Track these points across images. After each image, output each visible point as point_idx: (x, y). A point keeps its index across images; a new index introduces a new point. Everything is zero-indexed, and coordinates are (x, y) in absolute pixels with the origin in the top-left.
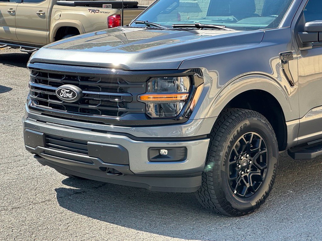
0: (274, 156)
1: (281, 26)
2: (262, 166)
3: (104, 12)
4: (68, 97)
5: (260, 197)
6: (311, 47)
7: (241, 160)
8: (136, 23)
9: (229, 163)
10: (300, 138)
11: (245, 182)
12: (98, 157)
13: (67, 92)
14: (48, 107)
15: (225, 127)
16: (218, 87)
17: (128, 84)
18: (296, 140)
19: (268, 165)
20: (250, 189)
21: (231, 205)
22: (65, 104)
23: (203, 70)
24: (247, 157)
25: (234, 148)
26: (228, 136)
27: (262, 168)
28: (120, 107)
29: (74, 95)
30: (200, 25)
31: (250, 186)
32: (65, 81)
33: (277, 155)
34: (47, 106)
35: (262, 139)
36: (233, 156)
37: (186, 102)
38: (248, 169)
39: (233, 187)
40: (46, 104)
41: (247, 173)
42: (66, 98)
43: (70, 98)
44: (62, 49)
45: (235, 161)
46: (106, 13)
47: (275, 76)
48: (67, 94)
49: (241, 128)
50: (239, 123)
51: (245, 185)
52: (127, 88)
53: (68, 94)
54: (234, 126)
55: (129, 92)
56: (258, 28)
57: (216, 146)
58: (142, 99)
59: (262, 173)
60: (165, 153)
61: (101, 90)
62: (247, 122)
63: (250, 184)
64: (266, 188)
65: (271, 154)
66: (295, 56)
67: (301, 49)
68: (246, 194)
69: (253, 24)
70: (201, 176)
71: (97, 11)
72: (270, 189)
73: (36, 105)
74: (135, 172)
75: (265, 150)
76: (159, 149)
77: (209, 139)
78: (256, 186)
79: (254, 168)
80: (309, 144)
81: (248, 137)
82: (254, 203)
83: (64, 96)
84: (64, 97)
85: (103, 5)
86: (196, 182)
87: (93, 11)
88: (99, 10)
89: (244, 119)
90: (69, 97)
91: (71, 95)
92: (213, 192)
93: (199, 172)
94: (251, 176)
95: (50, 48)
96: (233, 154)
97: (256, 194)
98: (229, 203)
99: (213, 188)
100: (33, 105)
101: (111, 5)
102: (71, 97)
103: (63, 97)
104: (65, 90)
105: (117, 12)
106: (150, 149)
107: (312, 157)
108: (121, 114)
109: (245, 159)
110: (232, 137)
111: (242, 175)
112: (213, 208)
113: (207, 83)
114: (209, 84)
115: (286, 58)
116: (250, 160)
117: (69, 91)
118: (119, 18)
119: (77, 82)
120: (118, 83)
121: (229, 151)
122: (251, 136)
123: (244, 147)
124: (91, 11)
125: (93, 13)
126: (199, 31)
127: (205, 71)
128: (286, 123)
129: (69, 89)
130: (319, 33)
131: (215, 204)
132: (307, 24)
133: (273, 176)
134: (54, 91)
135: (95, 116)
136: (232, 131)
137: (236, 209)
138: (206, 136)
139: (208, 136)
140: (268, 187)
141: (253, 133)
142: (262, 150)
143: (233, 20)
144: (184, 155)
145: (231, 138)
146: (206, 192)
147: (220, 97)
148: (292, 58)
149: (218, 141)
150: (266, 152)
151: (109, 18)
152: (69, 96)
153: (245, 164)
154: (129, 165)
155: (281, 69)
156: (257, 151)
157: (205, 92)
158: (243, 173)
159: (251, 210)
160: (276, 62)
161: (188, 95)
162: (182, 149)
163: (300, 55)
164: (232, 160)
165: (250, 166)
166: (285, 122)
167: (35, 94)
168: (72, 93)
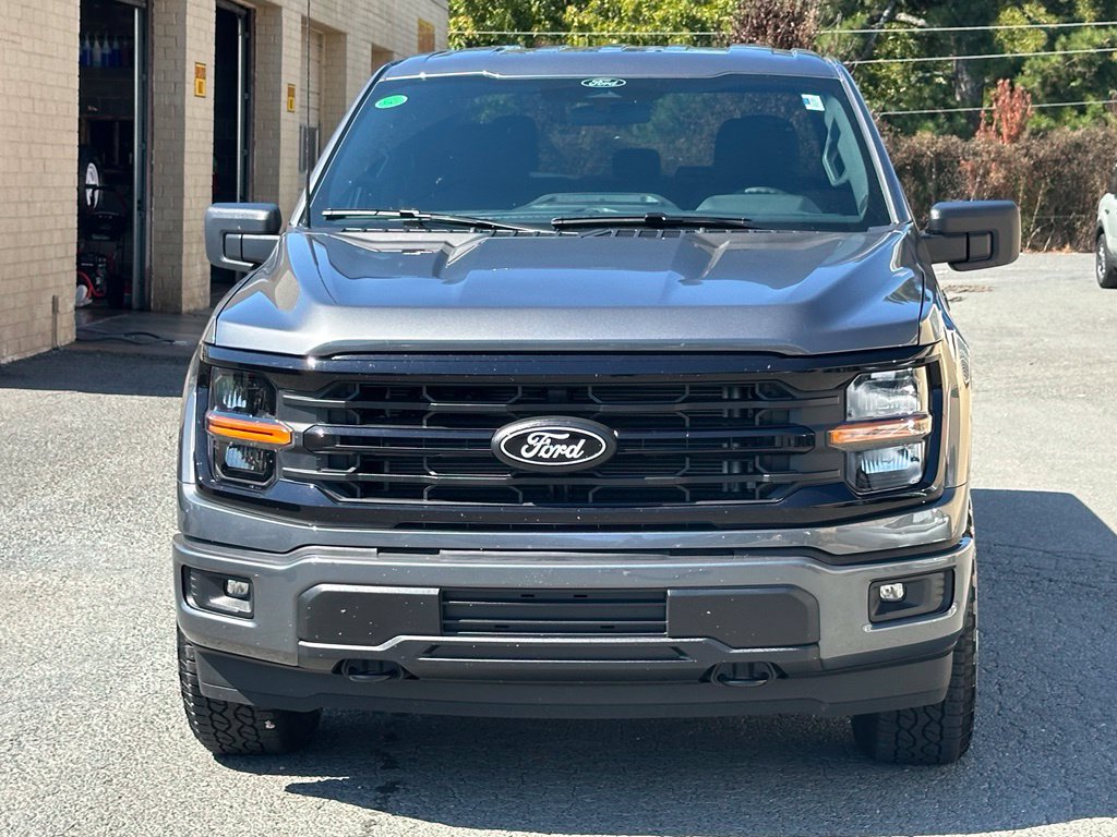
1: (895, 219)
4: (562, 457)
12: (708, 635)
13: (554, 442)
14: (425, 502)
17: (793, 399)
29: (591, 446)
32: (521, 407)
37: (930, 440)
42: (551, 459)
43: (573, 459)
48: (558, 446)
53: (564, 447)
55: (796, 423)
58: (837, 441)
60: (894, 593)
61: (687, 424)
73: (343, 497)
83: (542, 454)
84: (542, 459)
90: (569, 456)
91: (577, 448)
100: (334, 500)
102: (576, 457)
103: (536, 458)
104: (547, 435)
106: (873, 585)
117: (567, 436)
120: (759, 399)
129: (567, 432)
132: (935, 214)
144: (943, 592)
152: (566, 453)
154: (817, 643)
161: (929, 420)
162: (942, 575)
167: (332, 462)
168: (582, 442)
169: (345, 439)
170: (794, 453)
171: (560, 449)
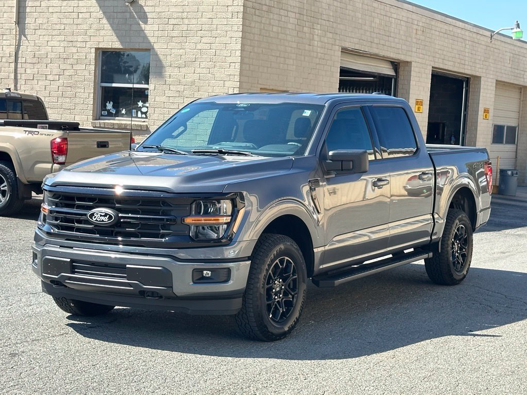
0: (304, 281)
1: (306, 154)
2: (293, 292)
3: (45, 135)
4: (103, 221)
5: (291, 323)
6: (334, 176)
7: (275, 284)
8: (144, 148)
9: (267, 286)
10: (325, 266)
11: (279, 307)
12: (138, 280)
13: (101, 216)
14: (74, 233)
15: (263, 251)
16: (258, 211)
17: (172, 207)
18: (321, 267)
19: (298, 290)
20: (283, 314)
21: (267, 328)
22: (97, 228)
23: (245, 193)
24: (279, 282)
25: (270, 271)
26: (266, 259)
27: (293, 294)
28: (163, 230)
29: (110, 217)
30: (223, 150)
31: (283, 311)
32: (97, 204)
33: (306, 282)
34: (73, 231)
35: (293, 264)
36: (269, 280)
37: (229, 224)
38: (280, 294)
39: (269, 310)
40: (71, 229)
41: (280, 298)
42: (100, 221)
44: (90, 172)
45: (271, 285)
46: (48, 135)
47: (306, 203)
49: (277, 251)
50: (275, 247)
51: (279, 309)
52: (171, 210)
54: (271, 250)
55: (173, 214)
56: (285, 155)
57: (256, 269)
58: (185, 221)
59: (293, 298)
60: (208, 274)
61: (140, 213)
62: (282, 246)
63: (283, 309)
64: (297, 314)
65: (301, 280)
66: (321, 183)
67: (325, 177)
68: (280, 319)
69: (279, 151)
70: (241, 299)
71: (35, 133)
72: (300, 315)
73: (57, 230)
74: (178, 295)
75: (295, 275)
76: (201, 271)
77: (250, 261)
78: (288, 311)
79: (286, 294)
80: (329, 273)
81: (282, 261)
82: (286, 329)
83: (98, 219)
84: (97, 221)
85: (38, 125)
86: (237, 304)
87: (30, 132)
88: (38, 132)
89: (280, 244)
91: (107, 218)
92: (252, 314)
93: (240, 294)
94: (283, 301)
95: (73, 171)
96: (270, 277)
97: (288, 319)
98: (266, 326)
99: (252, 311)
100: (54, 231)
101: (47, 125)
102: (106, 221)
103: (96, 220)
104: (99, 213)
105: (64, 134)
106: (195, 270)
107: (336, 285)
108: (163, 236)
109: (278, 285)
110: (270, 260)
111: (275, 299)
112: (250, 332)
113: (248, 207)
114: (250, 208)
115: (314, 184)
116: (282, 285)
117: (104, 214)
118: (65, 142)
119: (113, 205)
120: (161, 206)
121: (267, 273)
122: (284, 261)
123: (279, 271)
124: (27, 132)
125: (30, 135)
126: (226, 157)
127: (246, 194)
128: (314, 250)
130: (343, 162)
131: (252, 328)
132: (331, 153)
133: (303, 302)
134: (85, 215)
135: (132, 239)
136: (270, 255)
137: (272, 333)
138: (247, 258)
139: (249, 258)
140: (298, 313)
141: (286, 258)
142: (293, 275)
143: (252, 147)
144: (227, 276)
145: (268, 261)
146: (244, 316)
147: (259, 221)
148: (319, 186)
149: (257, 264)
150: (296, 278)
151: (52, 142)
152: (104, 219)
153: (278, 289)
154: (172, 287)
155: (310, 195)
156: (288, 276)
157: (247, 215)
158: (276, 297)
159: (283, 336)
160: (306, 189)
161: (230, 218)
162: (225, 270)
163: (325, 183)
164: (268, 283)
165: (282, 291)
166: (313, 248)
167: (56, 219)
168: (108, 216)
169: (58, 212)
170: (171, 225)
171: (103, 218)
